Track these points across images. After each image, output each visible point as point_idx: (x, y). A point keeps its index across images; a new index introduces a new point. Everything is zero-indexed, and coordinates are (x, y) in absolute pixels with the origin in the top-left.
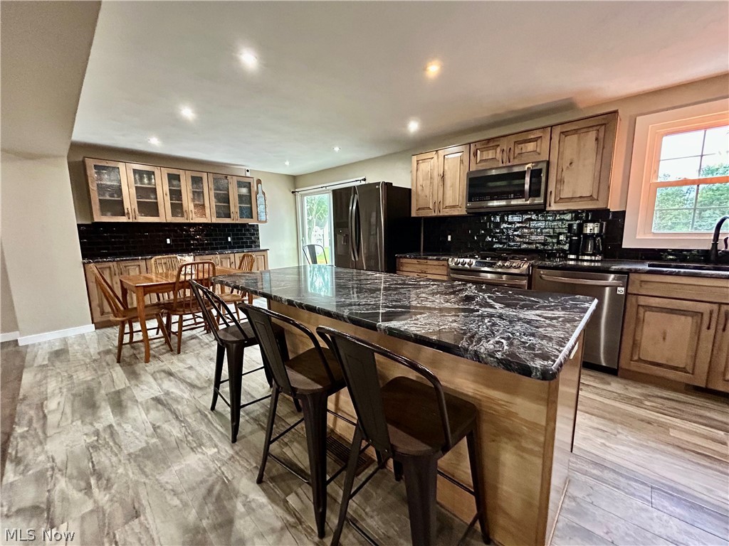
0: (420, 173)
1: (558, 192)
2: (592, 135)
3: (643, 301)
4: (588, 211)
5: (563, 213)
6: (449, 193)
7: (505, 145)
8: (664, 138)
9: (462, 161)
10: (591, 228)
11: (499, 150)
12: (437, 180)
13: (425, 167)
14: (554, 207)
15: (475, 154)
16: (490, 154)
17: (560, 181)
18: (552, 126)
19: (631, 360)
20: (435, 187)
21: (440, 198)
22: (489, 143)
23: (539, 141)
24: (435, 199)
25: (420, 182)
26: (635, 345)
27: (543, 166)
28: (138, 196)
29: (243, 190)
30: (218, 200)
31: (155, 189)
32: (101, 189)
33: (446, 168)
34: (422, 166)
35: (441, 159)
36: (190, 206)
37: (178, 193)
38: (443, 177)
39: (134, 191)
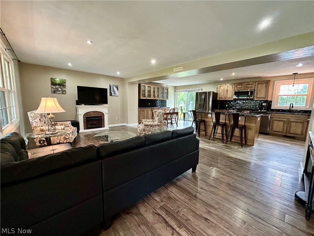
0: (220, 89)
1: (257, 96)
2: (265, 84)
3: (274, 119)
4: (263, 100)
5: (258, 101)
6: (229, 95)
7: (244, 84)
8: (281, 86)
9: (232, 87)
10: (264, 104)
11: (242, 86)
12: (225, 91)
13: (222, 88)
14: (256, 99)
15: (236, 86)
16: (240, 86)
17: (257, 94)
18: (256, 82)
19: (271, 131)
20: (225, 93)
21: (226, 96)
22: (240, 84)
23: (253, 85)
24: (225, 96)
25: (220, 91)
26: (272, 128)
27: (253, 90)
28: (148, 93)
29: (166, 91)
30: (161, 94)
31: (151, 91)
32: (142, 91)
33: (228, 89)
34: (221, 87)
35: (227, 86)
36: (156, 95)
37: (154, 92)
38: (227, 91)
39: (147, 91)
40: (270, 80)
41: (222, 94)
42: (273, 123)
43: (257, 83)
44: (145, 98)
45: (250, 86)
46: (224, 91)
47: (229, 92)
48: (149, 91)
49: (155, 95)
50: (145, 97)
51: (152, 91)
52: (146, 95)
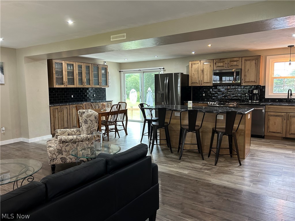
0: (193, 69)
1: (245, 79)
2: (254, 62)
3: (269, 113)
4: (254, 86)
5: (247, 86)
6: (205, 77)
11: (224, 63)
14: (244, 84)
16: (221, 64)
17: (245, 76)
18: (242, 57)
19: (268, 132)
20: (200, 76)
21: (202, 79)
23: (238, 61)
24: (199, 79)
25: (193, 72)
26: (268, 127)
27: (240, 70)
28: (68, 75)
29: (103, 71)
30: (95, 77)
31: (73, 72)
32: (56, 73)
33: (204, 67)
34: (194, 66)
35: (202, 64)
36: (85, 80)
37: (80, 74)
38: (203, 71)
39: (66, 73)
40: (260, 56)
41: (196, 76)
42: (269, 120)
43: (244, 59)
44: (63, 86)
45: (235, 63)
46: (198, 71)
47: (205, 73)
48: (71, 73)
49: (82, 79)
50: (63, 84)
51: (76, 72)
52: (65, 79)
